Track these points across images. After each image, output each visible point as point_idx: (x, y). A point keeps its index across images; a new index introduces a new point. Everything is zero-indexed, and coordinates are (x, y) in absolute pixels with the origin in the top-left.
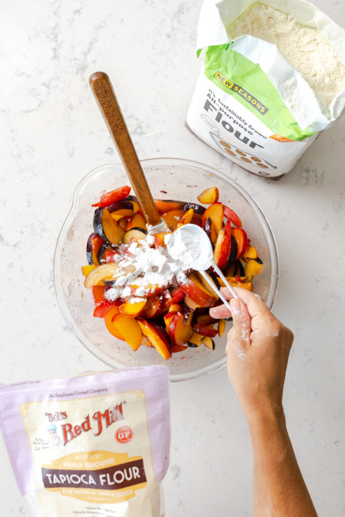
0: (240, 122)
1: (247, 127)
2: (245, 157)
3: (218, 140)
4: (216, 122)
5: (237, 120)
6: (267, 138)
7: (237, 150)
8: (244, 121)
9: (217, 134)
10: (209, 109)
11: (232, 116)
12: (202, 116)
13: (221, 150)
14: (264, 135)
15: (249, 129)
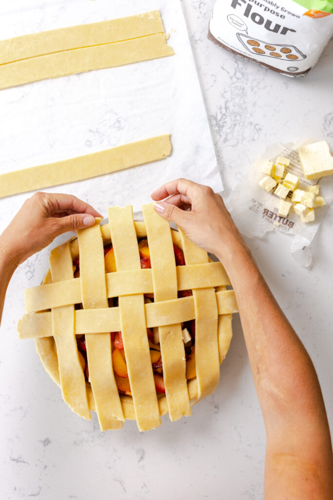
0: (272, 8)
1: (279, 11)
2: (274, 51)
3: (245, 40)
4: (245, 17)
5: (269, 6)
6: (301, 17)
7: (266, 46)
8: (276, 4)
9: (244, 33)
10: (237, 5)
11: (262, 4)
12: (229, 17)
13: (248, 53)
14: (297, 15)
15: (281, 13)
